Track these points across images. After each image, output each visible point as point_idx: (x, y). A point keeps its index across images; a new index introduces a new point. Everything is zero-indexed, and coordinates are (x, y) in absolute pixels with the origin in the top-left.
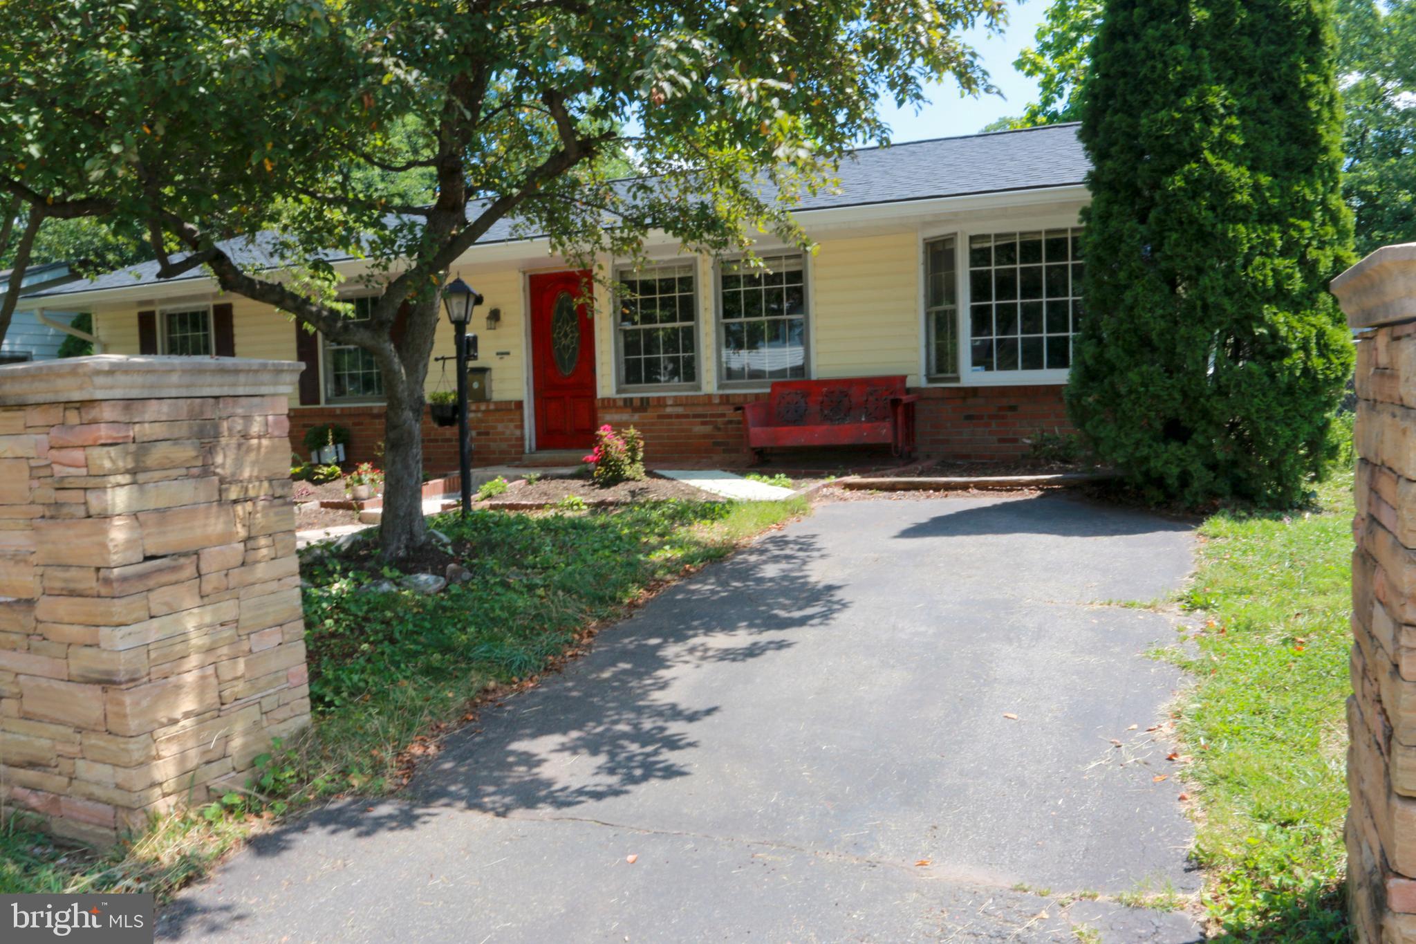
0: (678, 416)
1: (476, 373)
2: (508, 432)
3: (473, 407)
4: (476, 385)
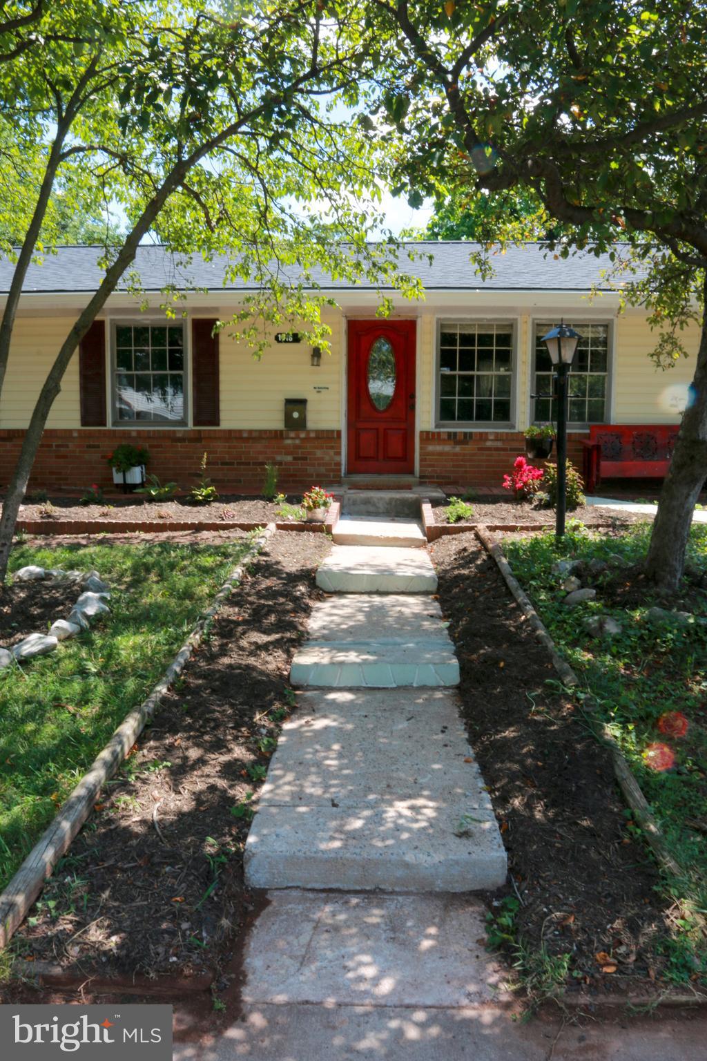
0: (497, 449)
1: (296, 404)
2: (327, 458)
3: (292, 434)
4: (296, 415)
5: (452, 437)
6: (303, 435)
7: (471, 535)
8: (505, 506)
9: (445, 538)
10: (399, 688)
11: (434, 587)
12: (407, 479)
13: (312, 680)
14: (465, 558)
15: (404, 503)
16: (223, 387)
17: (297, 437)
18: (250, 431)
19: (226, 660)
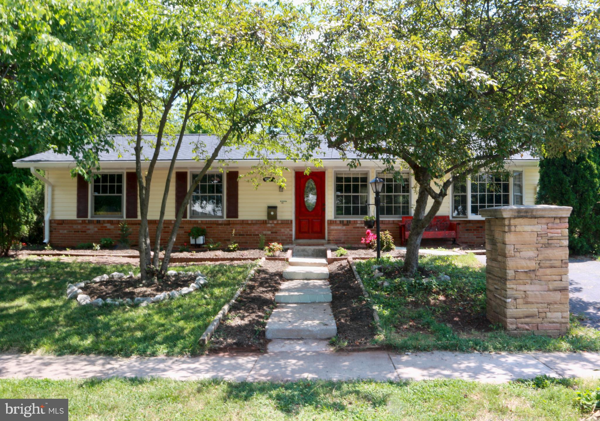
0: (362, 228)
1: (272, 208)
2: (286, 232)
3: (271, 222)
4: (272, 213)
5: (342, 222)
6: (275, 222)
7: (346, 261)
8: (362, 251)
9: (335, 262)
10: (311, 303)
11: (328, 277)
12: (322, 241)
13: (282, 300)
14: (342, 268)
15: (320, 251)
16: (240, 201)
17: (273, 223)
18: (252, 221)
19: (253, 295)
